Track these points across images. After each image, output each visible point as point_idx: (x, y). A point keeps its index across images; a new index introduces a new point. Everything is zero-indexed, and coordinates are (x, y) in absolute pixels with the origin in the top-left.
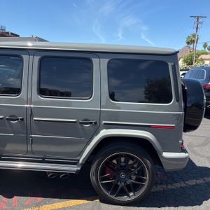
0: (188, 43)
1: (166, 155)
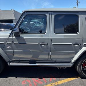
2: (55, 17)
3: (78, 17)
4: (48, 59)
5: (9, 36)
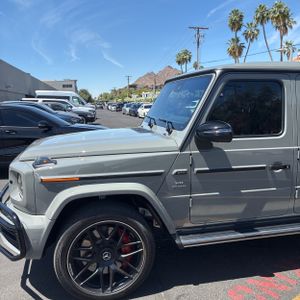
0: (179, 62)
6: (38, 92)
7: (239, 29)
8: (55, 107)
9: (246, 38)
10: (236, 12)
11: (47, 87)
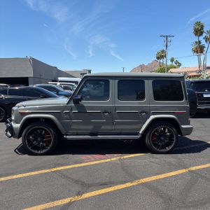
0: (158, 58)
1: (183, 126)
2: (119, 83)
3: (144, 82)
4: (112, 130)
5: (67, 104)
6: (60, 79)
7: (201, 34)
8: (65, 88)
9: (206, 41)
10: (198, 23)
11: (67, 75)
